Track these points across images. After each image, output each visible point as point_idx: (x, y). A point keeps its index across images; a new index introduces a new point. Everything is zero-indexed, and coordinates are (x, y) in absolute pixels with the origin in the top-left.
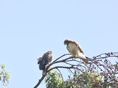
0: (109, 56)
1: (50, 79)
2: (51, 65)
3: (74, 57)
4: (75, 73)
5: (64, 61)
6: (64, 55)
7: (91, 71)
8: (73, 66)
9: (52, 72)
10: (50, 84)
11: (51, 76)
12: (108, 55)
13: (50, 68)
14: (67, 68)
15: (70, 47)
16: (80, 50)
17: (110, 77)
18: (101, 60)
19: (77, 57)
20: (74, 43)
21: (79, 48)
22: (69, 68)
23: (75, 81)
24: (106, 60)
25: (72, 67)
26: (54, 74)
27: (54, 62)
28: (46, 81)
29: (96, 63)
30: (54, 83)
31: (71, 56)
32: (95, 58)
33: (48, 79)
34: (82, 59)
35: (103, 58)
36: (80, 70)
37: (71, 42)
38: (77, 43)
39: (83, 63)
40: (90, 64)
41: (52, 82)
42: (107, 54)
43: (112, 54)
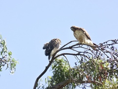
0: (116, 43)
1: (57, 66)
2: (58, 51)
3: (81, 44)
4: (82, 60)
5: (70, 48)
6: (71, 42)
7: (97, 58)
8: (79, 52)
10: (57, 71)
11: (58, 63)
13: (56, 55)
14: (74, 55)
15: (77, 34)
16: (87, 36)
17: (116, 64)
18: (108, 47)
19: (84, 44)
20: (81, 29)
21: (86, 34)
22: (76, 55)
23: (82, 68)
24: (113, 47)
25: (78, 54)
26: (61, 61)
27: (61, 49)
28: (53, 68)
29: (102, 50)
30: (61, 70)
31: (78, 42)
32: (102, 44)
33: (55, 66)
35: (109, 45)
36: (86, 56)
37: (77, 29)
38: (84, 30)
39: (90, 50)
40: (97, 51)
41: (59, 69)
42: (114, 41)
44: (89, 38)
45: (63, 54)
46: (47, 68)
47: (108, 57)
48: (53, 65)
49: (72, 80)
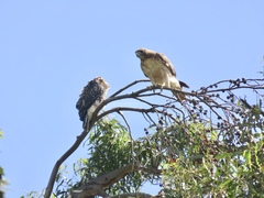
0: (239, 87)
1: (101, 135)
2: (105, 103)
3: (159, 87)
4: (160, 122)
5: (135, 96)
7: (195, 118)
8: (154, 106)
9: (106, 119)
10: (101, 147)
11: (104, 129)
12: (237, 83)
13: (101, 112)
14: (142, 111)
17: (237, 134)
18: (218, 96)
19: (166, 88)
21: (170, 68)
22: (147, 111)
24: (232, 96)
25: (152, 110)
26: (110, 126)
27: (113, 98)
28: (92, 140)
31: (150, 84)
32: (205, 89)
33: (96, 136)
35: (223, 91)
36: (170, 116)
39: (178, 100)
40: (195, 104)
42: (234, 82)
43: (244, 81)
44: (173, 74)
45: (118, 110)
46: (80, 139)
47: (219, 118)
48: (92, 132)
49: (136, 167)
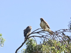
0: (65, 31)
2: (30, 34)
3: (44, 31)
4: (44, 40)
5: (38, 33)
6: (38, 29)
7: (54, 39)
9: (30, 39)
11: (30, 41)
13: (29, 37)
19: (46, 31)
22: (41, 37)
24: (63, 34)
25: (42, 37)
27: (32, 33)
28: (27, 44)
29: (57, 35)
32: (57, 32)
33: (28, 43)
34: (49, 32)
35: (61, 32)
36: (47, 38)
39: (49, 34)
40: (54, 35)
41: (30, 45)
45: (33, 36)
46: (23, 44)
47: (60, 39)
48: (26, 42)
49: (37, 52)
